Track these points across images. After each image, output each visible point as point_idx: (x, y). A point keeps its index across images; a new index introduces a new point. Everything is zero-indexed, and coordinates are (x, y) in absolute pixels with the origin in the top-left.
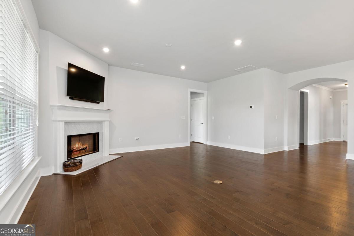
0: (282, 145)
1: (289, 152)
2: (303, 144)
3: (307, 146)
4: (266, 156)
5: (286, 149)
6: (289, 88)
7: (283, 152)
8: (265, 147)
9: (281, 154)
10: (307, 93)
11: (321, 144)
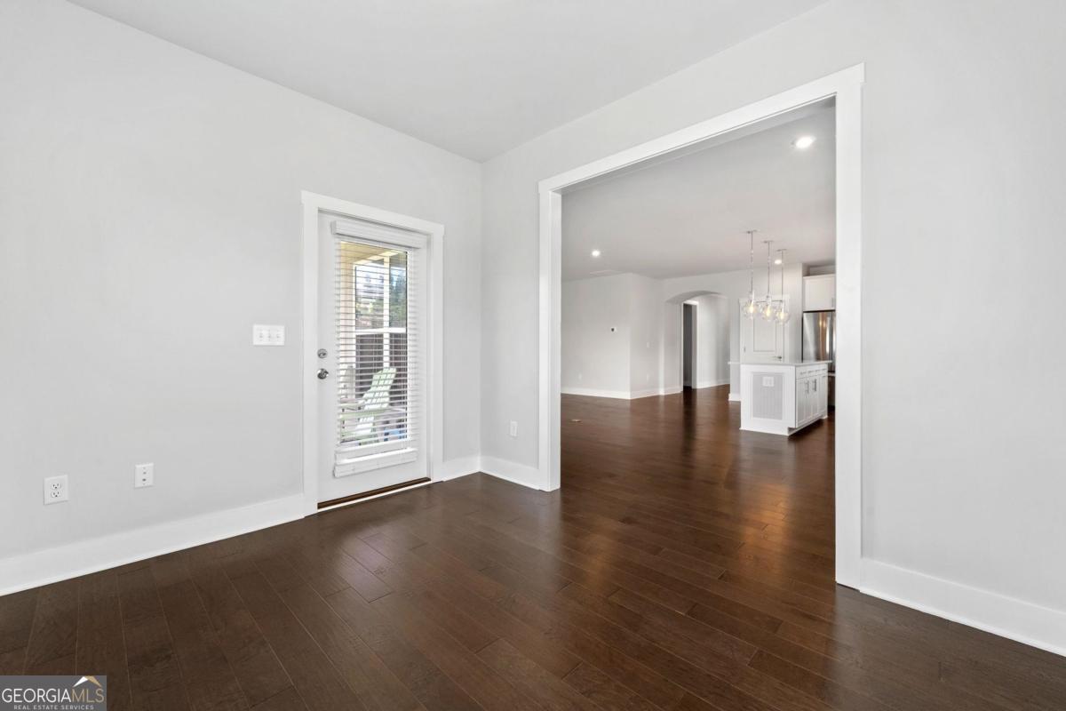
0: (656, 386)
1: (667, 397)
2: (690, 387)
3: (695, 390)
4: (632, 401)
5: (662, 392)
6: (668, 301)
7: (658, 397)
8: (632, 389)
9: (653, 400)
10: (696, 306)
11: (718, 387)
